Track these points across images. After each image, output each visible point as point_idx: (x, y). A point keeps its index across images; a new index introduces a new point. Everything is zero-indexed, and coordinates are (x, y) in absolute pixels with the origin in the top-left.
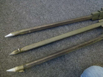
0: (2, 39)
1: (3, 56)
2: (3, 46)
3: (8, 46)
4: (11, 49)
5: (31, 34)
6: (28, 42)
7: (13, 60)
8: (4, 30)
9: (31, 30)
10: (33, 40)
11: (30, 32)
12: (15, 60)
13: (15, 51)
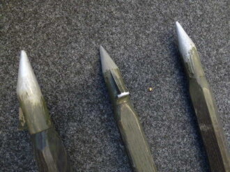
0: (164, 12)
1: (97, 20)
2: (138, 18)
3: (137, 37)
4: (125, 48)
5: (189, 128)
6: (156, 119)
7: (78, 66)
8: (199, 13)
9: (212, 133)
10: (163, 142)
11: (202, 127)
12: (78, 73)
13: (116, 75)
